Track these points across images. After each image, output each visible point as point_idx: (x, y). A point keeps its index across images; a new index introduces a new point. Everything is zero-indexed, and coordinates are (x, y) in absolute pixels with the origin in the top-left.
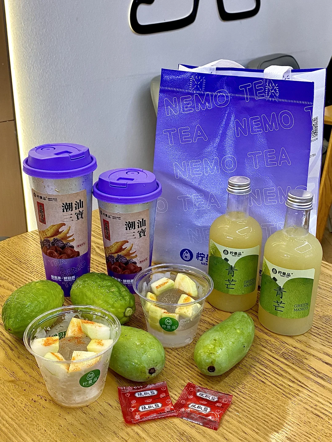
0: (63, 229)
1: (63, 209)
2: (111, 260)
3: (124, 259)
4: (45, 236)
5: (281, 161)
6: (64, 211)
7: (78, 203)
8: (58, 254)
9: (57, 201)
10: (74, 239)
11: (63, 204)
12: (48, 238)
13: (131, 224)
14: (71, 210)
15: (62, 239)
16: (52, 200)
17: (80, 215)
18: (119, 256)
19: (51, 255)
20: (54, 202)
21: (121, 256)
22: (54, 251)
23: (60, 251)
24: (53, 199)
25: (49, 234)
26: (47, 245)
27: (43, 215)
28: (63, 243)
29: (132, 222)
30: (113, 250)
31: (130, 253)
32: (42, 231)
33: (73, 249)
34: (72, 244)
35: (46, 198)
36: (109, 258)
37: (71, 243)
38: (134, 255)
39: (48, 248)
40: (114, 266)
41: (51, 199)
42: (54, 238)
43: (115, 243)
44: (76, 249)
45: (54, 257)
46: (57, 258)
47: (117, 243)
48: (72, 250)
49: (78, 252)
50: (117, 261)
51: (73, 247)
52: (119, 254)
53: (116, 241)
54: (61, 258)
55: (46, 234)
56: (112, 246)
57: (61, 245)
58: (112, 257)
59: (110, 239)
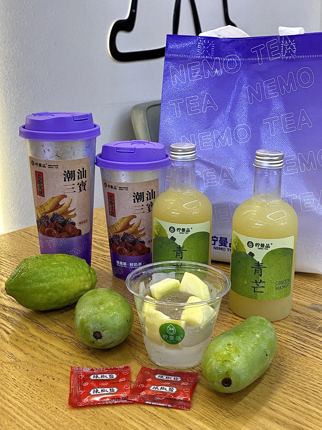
0: (64, 202)
1: (65, 178)
2: (116, 240)
3: (131, 238)
4: (44, 211)
5: (300, 124)
6: (65, 181)
7: (81, 172)
8: (58, 232)
9: (58, 168)
10: (75, 214)
11: (65, 172)
12: (47, 213)
13: (139, 195)
14: (73, 179)
15: (62, 213)
16: (52, 168)
17: (83, 186)
18: (125, 234)
19: (49, 234)
20: (54, 170)
21: (128, 234)
22: (53, 229)
23: (59, 228)
24: (54, 166)
25: (48, 209)
26: (45, 223)
27: (41, 186)
28: (64, 219)
29: (141, 193)
30: (119, 228)
31: (138, 230)
32: (40, 206)
33: (75, 226)
34: (73, 220)
35: (46, 165)
36: (114, 239)
37: (73, 218)
38: (142, 233)
39: (46, 226)
40: (119, 247)
41: (52, 166)
42: (54, 213)
43: (121, 219)
44: (77, 227)
45: (53, 237)
46: (57, 238)
47: (124, 218)
48: (73, 228)
49: (80, 230)
50: (123, 240)
51: (74, 224)
52: (126, 231)
53: (122, 216)
54: (60, 237)
55: (44, 209)
56: (118, 223)
57: (61, 221)
58: (117, 237)
59: (115, 215)
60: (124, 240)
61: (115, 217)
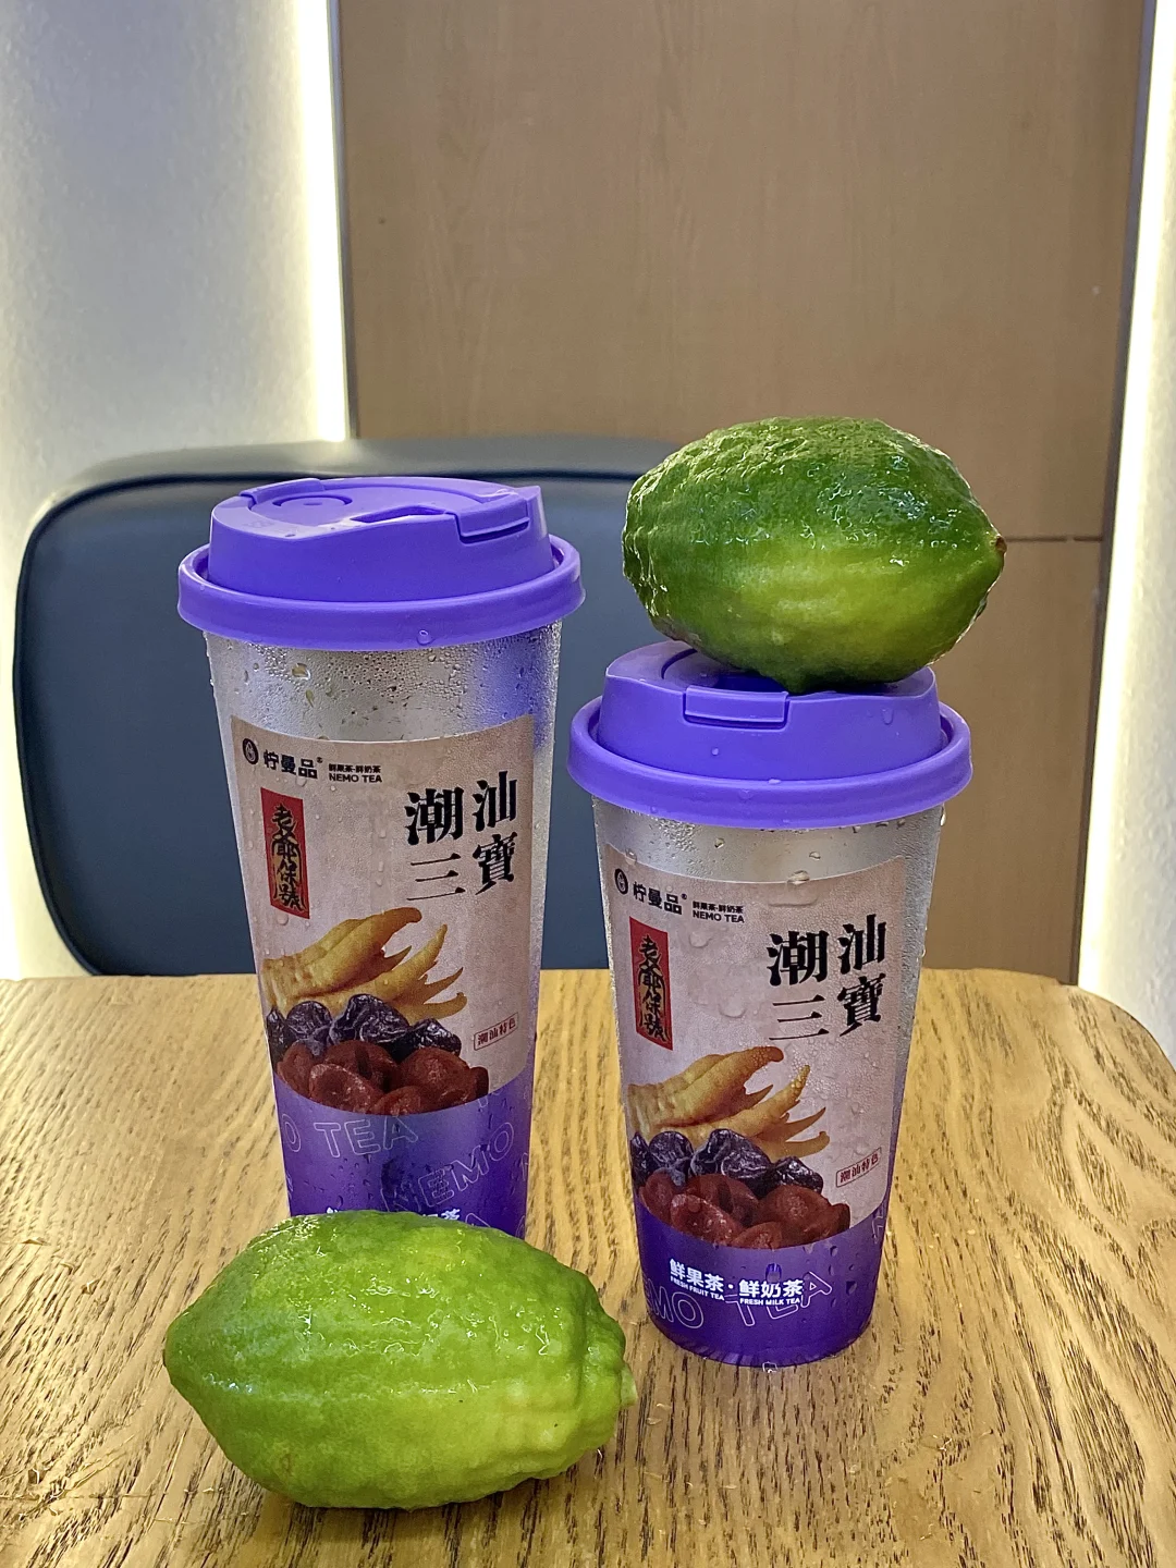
0: (406, 942)
1: (412, 828)
2: (672, 1161)
3: (749, 1159)
4: (302, 985)
6: (413, 840)
7: (492, 791)
8: (373, 1085)
9: (378, 779)
10: (461, 998)
11: (414, 798)
12: (319, 994)
13: (801, 949)
14: (453, 829)
15: (396, 999)
16: (349, 778)
17: (498, 858)
18: (719, 1139)
19: (332, 1093)
20: (361, 789)
21: (733, 1140)
22: (352, 1069)
23: (381, 1067)
24: (359, 768)
25: (323, 974)
26: (309, 1039)
28: (404, 1025)
29: (811, 937)
30: (688, 1102)
31: (791, 1120)
32: (286, 959)
33: (457, 1054)
34: (451, 1026)
35: (317, 766)
36: (658, 1150)
37: (447, 1019)
38: (810, 1133)
39: (316, 1053)
40: (687, 1198)
41: (349, 769)
42: (355, 997)
43: (699, 1062)
44: (470, 1056)
45: (347, 1107)
46: (368, 1112)
47: (714, 1059)
48: (446, 1063)
49: (482, 1074)
50: (709, 1168)
51: (454, 1045)
52: (724, 1125)
53: (709, 1050)
54: (385, 1111)
55: (307, 976)
56: (681, 1078)
57: (393, 1036)
58: (679, 1147)
59: (671, 1039)
60: (714, 1165)
61: (670, 1046)
